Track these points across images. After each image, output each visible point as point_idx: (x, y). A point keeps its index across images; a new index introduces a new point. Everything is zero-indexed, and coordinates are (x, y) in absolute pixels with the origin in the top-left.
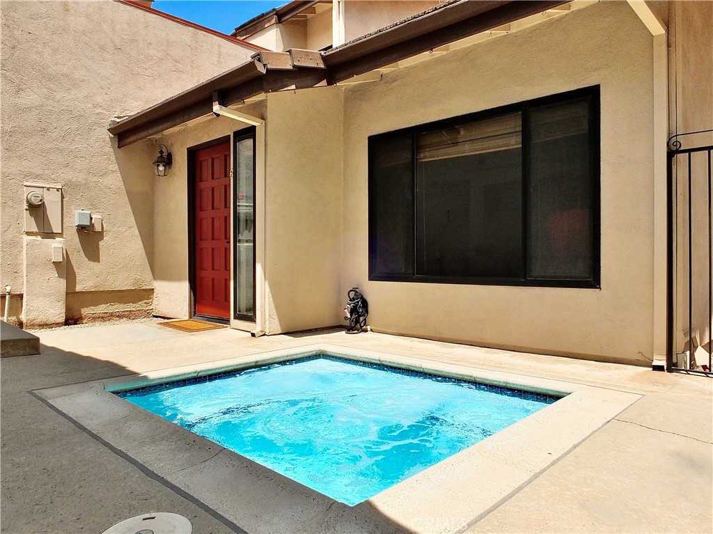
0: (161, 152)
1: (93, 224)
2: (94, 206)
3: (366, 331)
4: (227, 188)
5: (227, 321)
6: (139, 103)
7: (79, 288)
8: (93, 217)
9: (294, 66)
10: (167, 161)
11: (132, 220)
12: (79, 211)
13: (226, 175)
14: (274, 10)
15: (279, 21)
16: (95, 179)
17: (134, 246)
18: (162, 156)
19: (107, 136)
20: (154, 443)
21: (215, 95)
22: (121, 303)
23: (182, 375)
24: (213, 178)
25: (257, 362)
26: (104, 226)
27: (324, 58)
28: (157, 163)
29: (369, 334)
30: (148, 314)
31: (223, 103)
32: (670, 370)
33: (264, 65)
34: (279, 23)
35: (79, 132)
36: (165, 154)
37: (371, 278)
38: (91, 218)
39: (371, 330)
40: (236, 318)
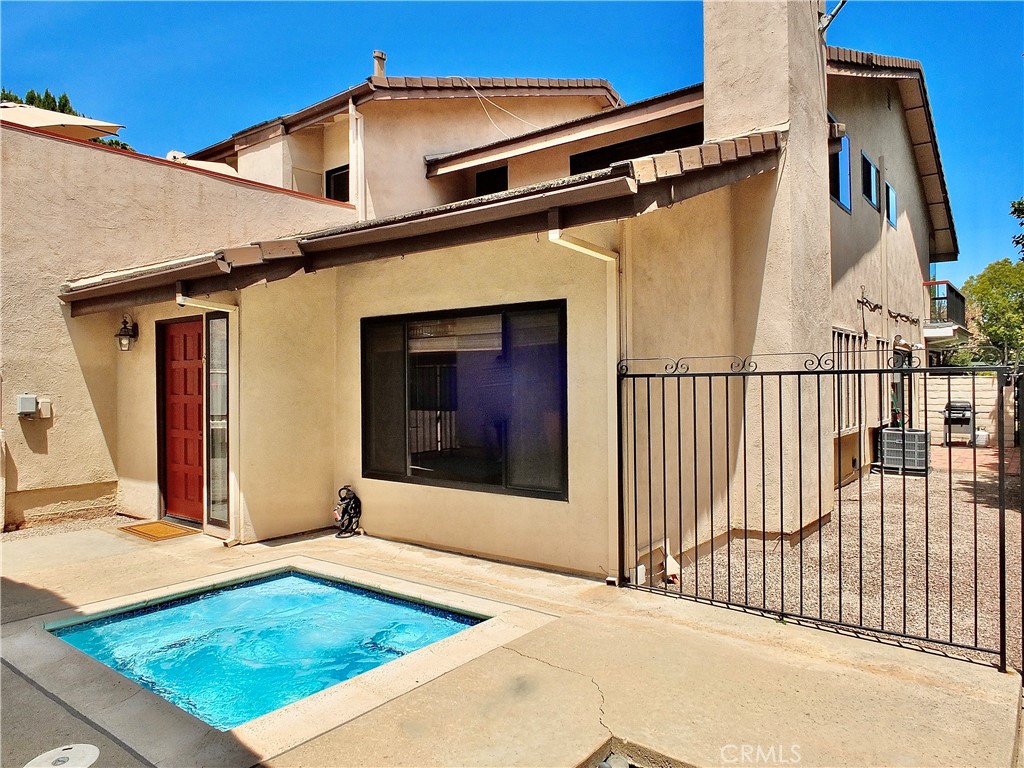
0: (125, 323)
1: (40, 411)
2: (40, 389)
3: (359, 533)
4: (200, 371)
5: (199, 524)
6: (98, 262)
7: (20, 487)
8: (40, 401)
9: (264, 260)
10: (133, 332)
11: (88, 402)
12: (21, 396)
13: (200, 358)
14: (279, 118)
15: (287, 131)
16: (42, 356)
17: (93, 431)
18: (125, 327)
19: (57, 304)
20: (84, 685)
21: (179, 286)
22: (75, 500)
23: (129, 606)
24: (185, 359)
25: (214, 585)
26: (54, 411)
27: (301, 246)
28: (121, 335)
29: (361, 539)
30: (110, 511)
31: (187, 293)
32: (621, 585)
33: (229, 264)
34: (287, 133)
35: (21, 302)
36: (129, 326)
37: (365, 475)
38: (37, 403)
39: (365, 533)
40: (209, 523)
